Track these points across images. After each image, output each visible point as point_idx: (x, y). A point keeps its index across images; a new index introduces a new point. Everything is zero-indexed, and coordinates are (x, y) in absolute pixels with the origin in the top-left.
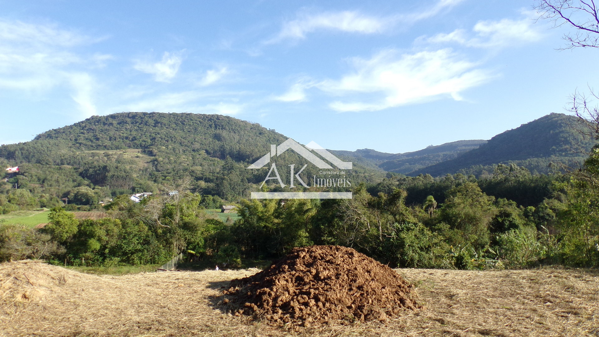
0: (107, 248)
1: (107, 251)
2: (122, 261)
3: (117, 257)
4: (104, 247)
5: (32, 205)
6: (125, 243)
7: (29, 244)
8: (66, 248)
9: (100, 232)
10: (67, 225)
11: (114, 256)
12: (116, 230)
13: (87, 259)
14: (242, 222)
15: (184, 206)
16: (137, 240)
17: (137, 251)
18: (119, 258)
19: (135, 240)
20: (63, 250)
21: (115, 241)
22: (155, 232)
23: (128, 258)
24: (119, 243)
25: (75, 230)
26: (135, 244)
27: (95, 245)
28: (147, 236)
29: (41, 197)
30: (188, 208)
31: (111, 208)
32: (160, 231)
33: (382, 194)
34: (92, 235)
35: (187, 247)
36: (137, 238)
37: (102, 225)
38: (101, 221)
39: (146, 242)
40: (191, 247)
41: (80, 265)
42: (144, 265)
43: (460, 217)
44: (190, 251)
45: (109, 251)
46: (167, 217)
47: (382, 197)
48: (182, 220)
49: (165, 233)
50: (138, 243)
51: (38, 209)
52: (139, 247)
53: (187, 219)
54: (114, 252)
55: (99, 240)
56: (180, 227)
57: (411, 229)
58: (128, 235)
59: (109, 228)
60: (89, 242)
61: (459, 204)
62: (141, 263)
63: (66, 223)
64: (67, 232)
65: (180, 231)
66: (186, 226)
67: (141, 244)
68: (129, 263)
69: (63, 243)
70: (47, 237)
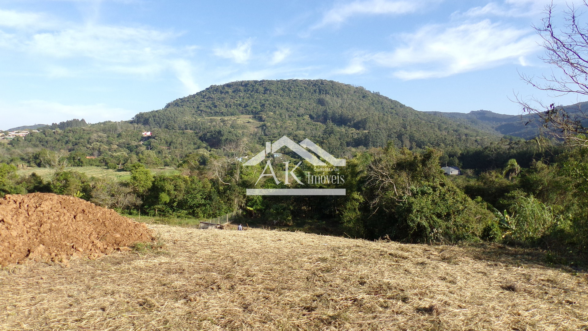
0: (175, 201)
1: (175, 204)
2: (189, 214)
3: (184, 210)
4: (172, 201)
6: (190, 198)
7: (113, 195)
8: (142, 199)
9: (169, 186)
11: (182, 209)
12: (183, 186)
13: (160, 210)
16: (201, 195)
17: (200, 205)
18: (186, 211)
19: (199, 196)
20: (139, 202)
21: (181, 195)
22: (218, 189)
23: (194, 211)
24: (185, 197)
25: (150, 184)
26: (199, 199)
27: (165, 197)
28: (210, 192)
29: (165, 157)
32: (221, 188)
34: (162, 190)
35: (246, 204)
36: (201, 193)
37: (172, 180)
38: (171, 177)
39: (209, 197)
40: (250, 204)
41: (154, 215)
42: (207, 218)
44: (248, 208)
45: (177, 204)
46: (228, 175)
47: (417, 157)
48: (241, 178)
49: (225, 190)
50: (202, 198)
51: (162, 168)
52: (203, 201)
53: (245, 178)
54: (182, 205)
55: (169, 194)
56: (239, 185)
58: (194, 190)
59: (178, 184)
60: (160, 196)
61: (542, 169)
62: (204, 217)
64: (143, 186)
65: (238, 189)
66: (245, 184)
67: (205, 199)
68: (194, 216)
69: (139, 196)
70: (128, 190)
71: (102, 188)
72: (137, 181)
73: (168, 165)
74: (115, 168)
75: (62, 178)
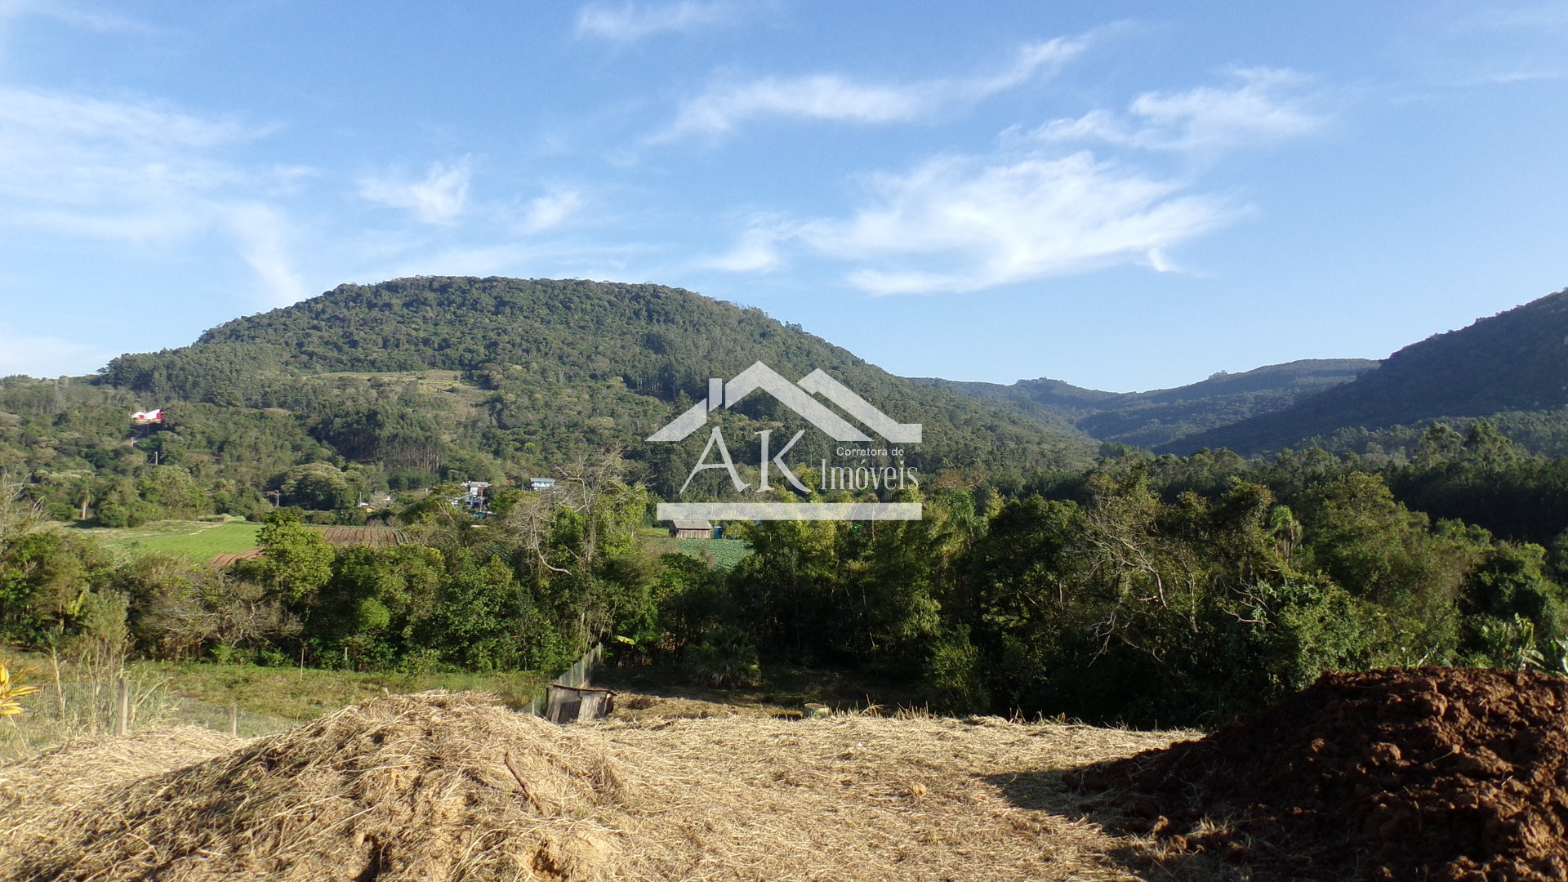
0: (408, 623)
1: (408, 631)
2: (445, 659)
3: (433, 648)
4: (399, 622)
5: (194, 506)
6: (454, 613)
7: (210, 607)
8: (303, 619)
9: (392, 581)
10: (304, 560)
11: (426, 645)
12: (432, 577)
13: (355, 651)
14: (757, 566)
15: (608, 515)
16: (486, 605)
17: (485, 634)
18: (438, 652)
19: (479, 605)
20: (294, 626)
21: (428, 605)
22: (534, 587)
23: (462, 651)
24: (439, 612)
25: (326, 573)
26: (479, 616)
27: (378, 614)
28: (512, 595)
29: (218, 486)
30: (618, 523)
31: (420, 517)
32: (544, 583)
33: (1191, 497)
34: (369, 589)
35: (614, 628)
36: (486, 599)
37: (396, 562)
38: (393, 553)
39: (509, 610)
40: (625, 627)
41: (337, 667)
42: (504, 671)
43: (1378, 569)
44: (621, 639)
45: (414, 632)
46: (561, 547)
47: (1190, 505)
48: (603, 554)
49: (556, 590)
50: (489, 613)
51: (210, 516)
52: (491, 623)
53: (614, 553)
54: (425, 634)
55: (389, 602)
56: (596, 572)
57: (1310, 601)
58: (464, 590)
59: (413, 571)
60: (363, 608)
62: (494, 667)
63: (302, 555)
64: (304, 579)
65: (596, 585)
66: (614, 572)
67: (496, 616)
68: (463, 665)
69: (294, 607)
70: (255, 590)
71: (177, 585)
72: (286, 563)
73: (227, 511)
74: (68, 518)
75: (27, 555)
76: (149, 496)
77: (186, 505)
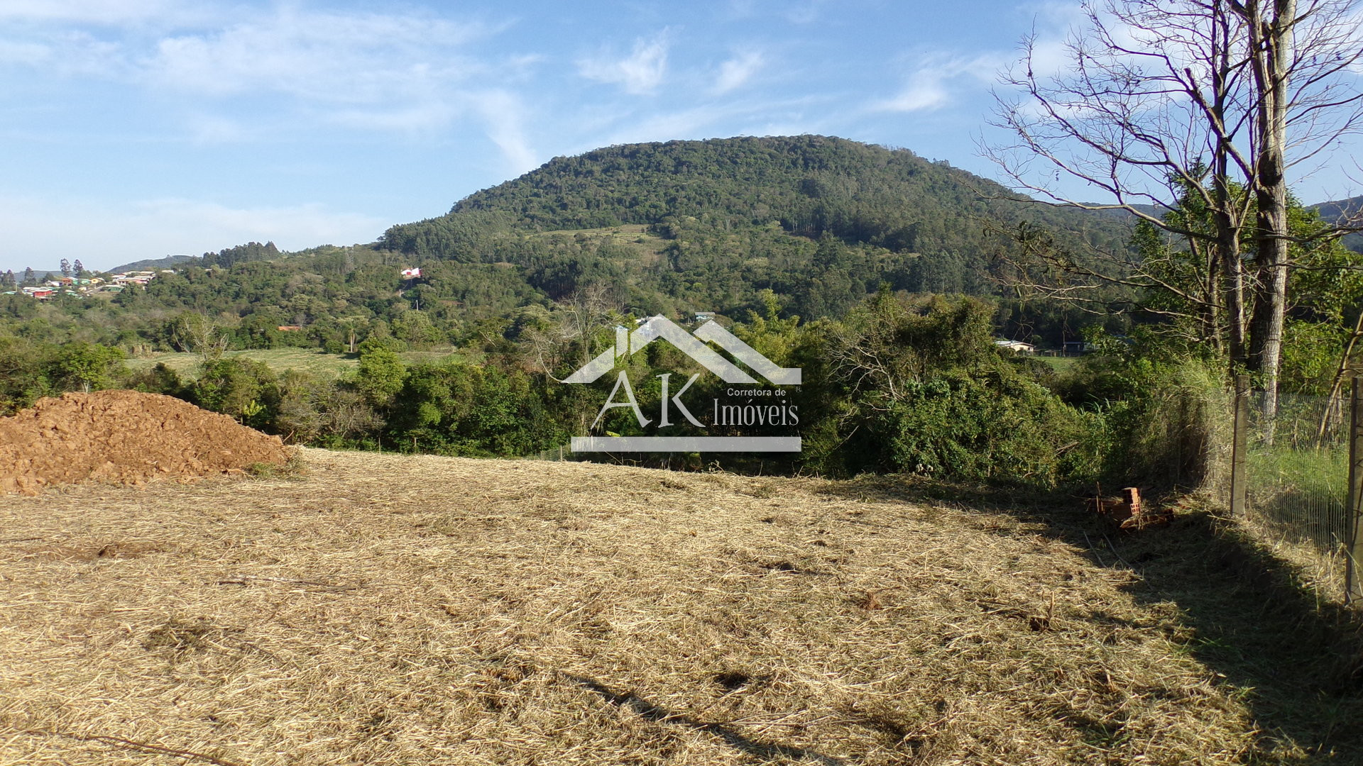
0: (453, 421)
1: (454, 426)
2: (485, 447)
3: (473, 438)
4: (446, 421)
6: (485, 414)
7: (323, 409)
8: (385, 418)
9: (439, 389)
10: (380, 375)
11: (469, 437)
12: (469, 388)
13: (422, 440)
15: (598, 339)
16: (508, 407)
17: (506, 429)
18: (478, 442)
19: (503, 408)
20: (379, 423)
21: (466, 407)
22: (543, 393)
23: (493, 441)
24: (474, 412)
25: (398, 384)
26: (503, 415)
27: (431, 413)
28: (527, 400)
32: (550, 391)
34: (425, 396)
35: (605, 425)
36: (508, 403)
37: (445, 376)
38: (444, 369)
39: (525, 412)
40: (613, 425)
41: (410, 451)
44: (610, 433)
45: (459, 428)
49: (559, 395)
50: (510, 413)
52: (512, 421)
54: (467, 428)
55: (439, 403)
56: (588, 383)
57: (937, 394)
58: (492, 397)
59: (458, 383)
60: (421, 409)
62: (514, 453)
63: (381, 372)
64: (383, 390)
67: (515, 415)
68: (493, 451)
69: (380, 410)
70: (353, 397)
71: (300, 393)
72: (370, 377)
74: (341, 352)
75: (217, 374)
76: (399, 334)
77: (426, 340)
